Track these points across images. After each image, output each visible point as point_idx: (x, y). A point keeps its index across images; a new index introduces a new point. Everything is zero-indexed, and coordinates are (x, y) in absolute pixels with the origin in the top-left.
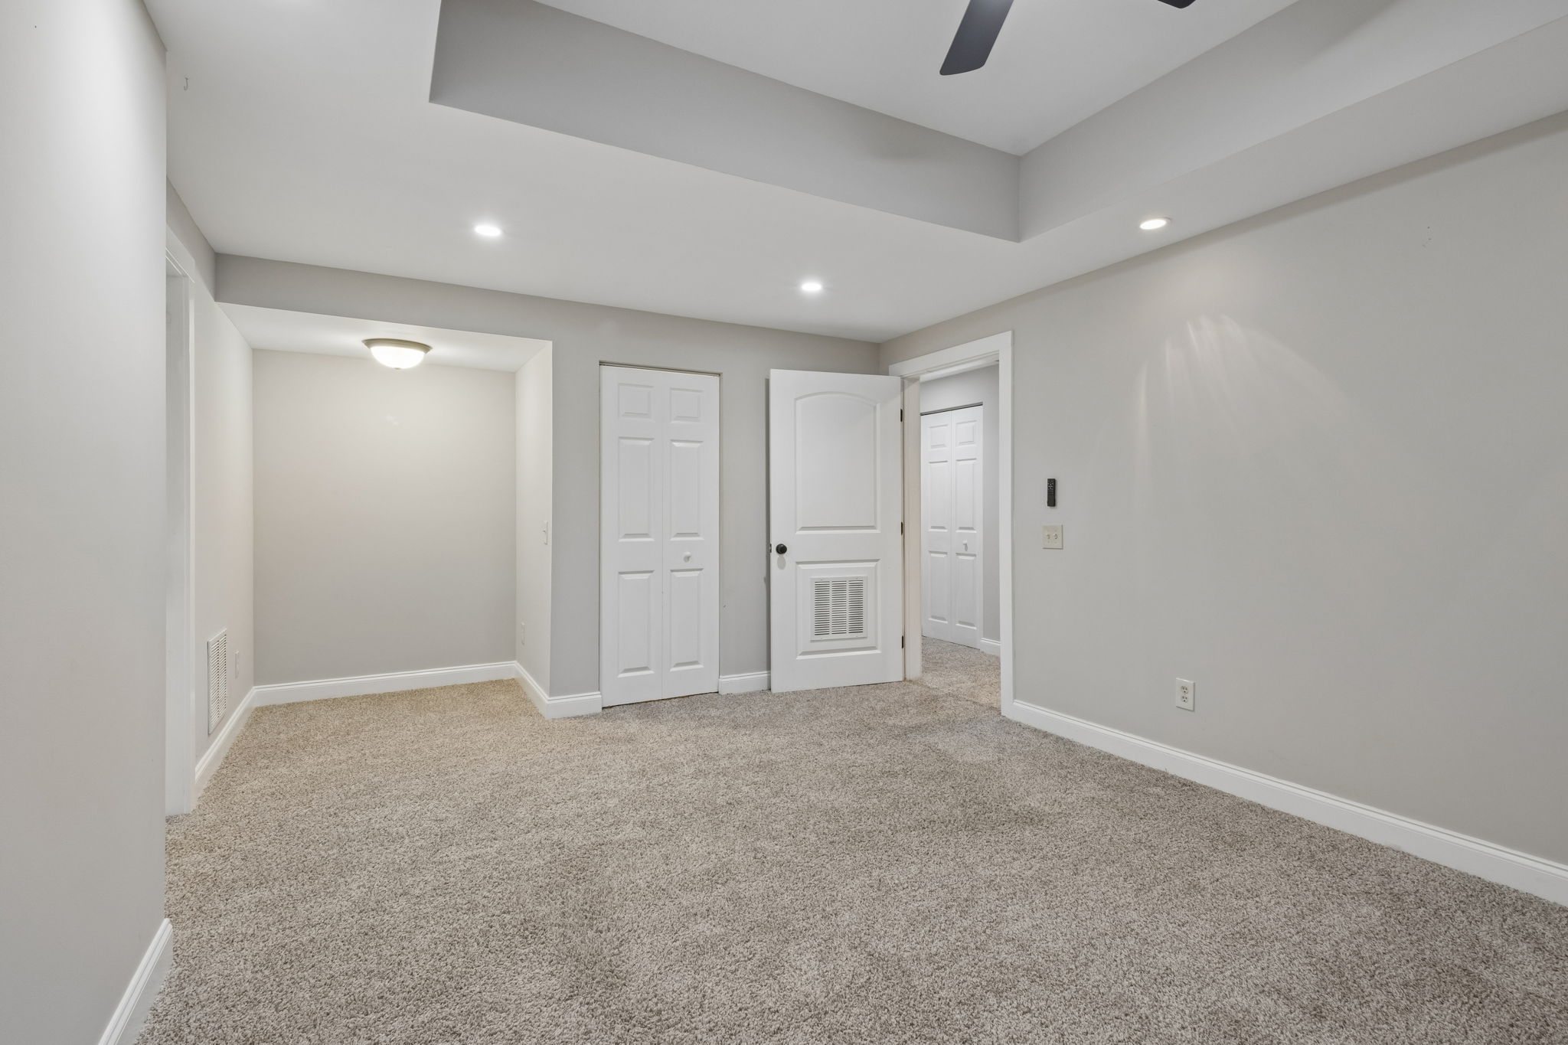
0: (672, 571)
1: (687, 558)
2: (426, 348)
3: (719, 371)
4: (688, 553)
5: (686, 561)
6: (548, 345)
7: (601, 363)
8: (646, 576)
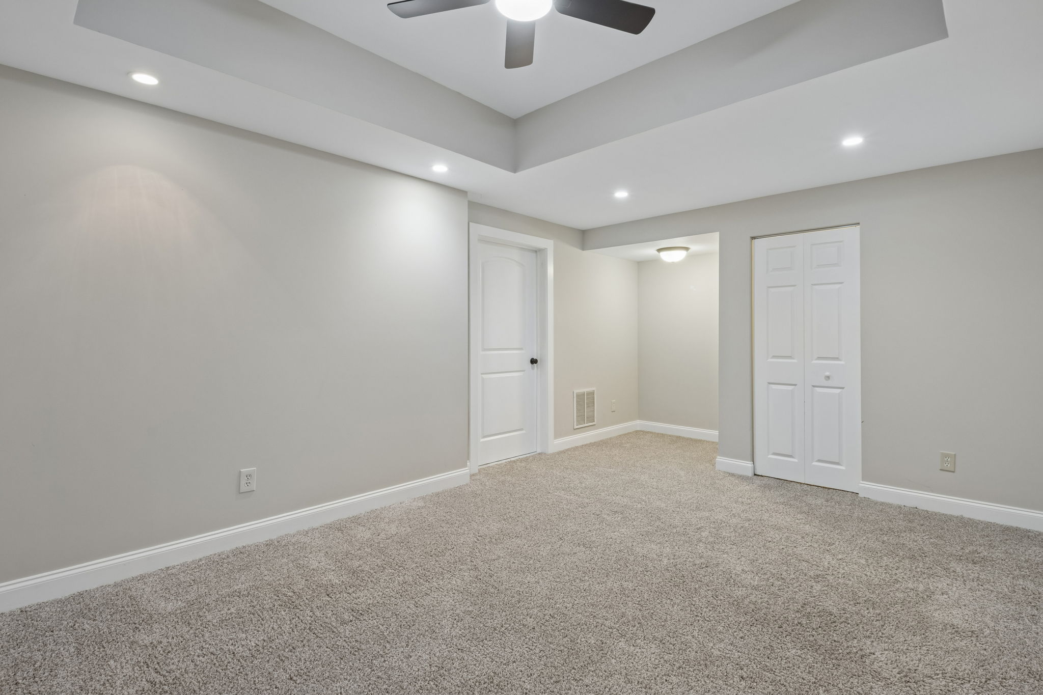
0: (814, 386)
1: (828, 378)
2: (687, 249)
3: (857, 222)
4: (827, 374)
5: (827, 380)
6: (716, 235)
7: (753, 238)
8: (791, 388)
